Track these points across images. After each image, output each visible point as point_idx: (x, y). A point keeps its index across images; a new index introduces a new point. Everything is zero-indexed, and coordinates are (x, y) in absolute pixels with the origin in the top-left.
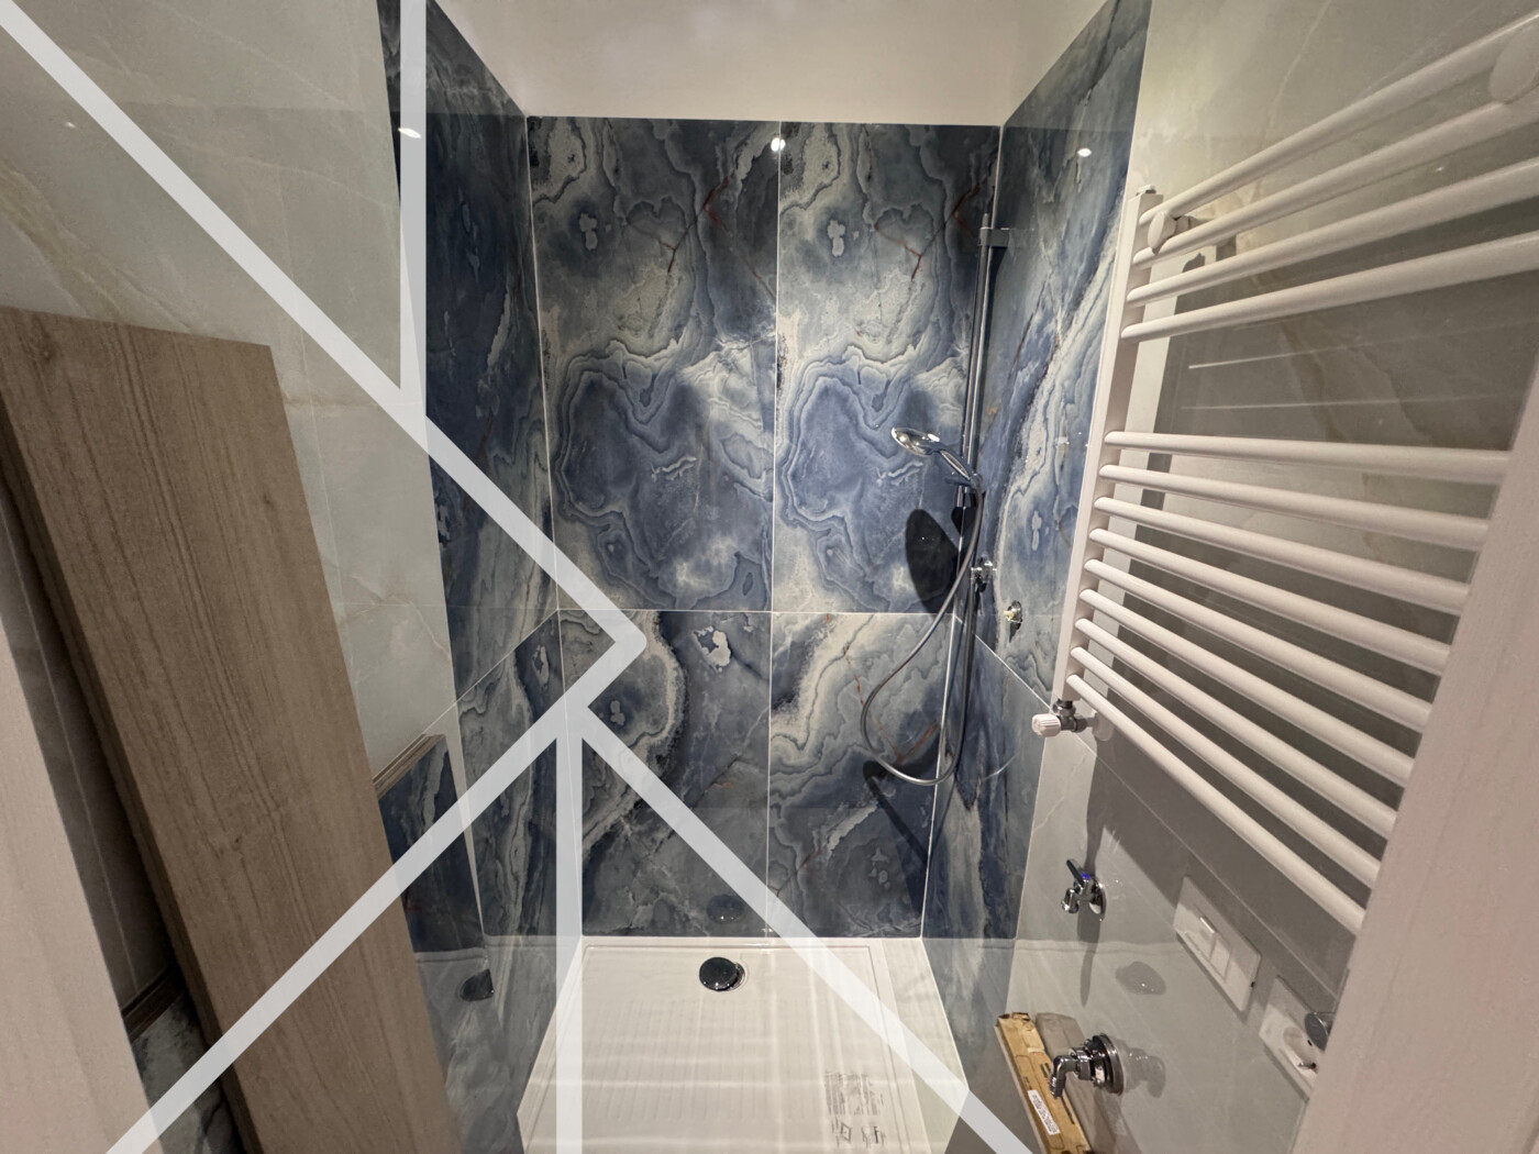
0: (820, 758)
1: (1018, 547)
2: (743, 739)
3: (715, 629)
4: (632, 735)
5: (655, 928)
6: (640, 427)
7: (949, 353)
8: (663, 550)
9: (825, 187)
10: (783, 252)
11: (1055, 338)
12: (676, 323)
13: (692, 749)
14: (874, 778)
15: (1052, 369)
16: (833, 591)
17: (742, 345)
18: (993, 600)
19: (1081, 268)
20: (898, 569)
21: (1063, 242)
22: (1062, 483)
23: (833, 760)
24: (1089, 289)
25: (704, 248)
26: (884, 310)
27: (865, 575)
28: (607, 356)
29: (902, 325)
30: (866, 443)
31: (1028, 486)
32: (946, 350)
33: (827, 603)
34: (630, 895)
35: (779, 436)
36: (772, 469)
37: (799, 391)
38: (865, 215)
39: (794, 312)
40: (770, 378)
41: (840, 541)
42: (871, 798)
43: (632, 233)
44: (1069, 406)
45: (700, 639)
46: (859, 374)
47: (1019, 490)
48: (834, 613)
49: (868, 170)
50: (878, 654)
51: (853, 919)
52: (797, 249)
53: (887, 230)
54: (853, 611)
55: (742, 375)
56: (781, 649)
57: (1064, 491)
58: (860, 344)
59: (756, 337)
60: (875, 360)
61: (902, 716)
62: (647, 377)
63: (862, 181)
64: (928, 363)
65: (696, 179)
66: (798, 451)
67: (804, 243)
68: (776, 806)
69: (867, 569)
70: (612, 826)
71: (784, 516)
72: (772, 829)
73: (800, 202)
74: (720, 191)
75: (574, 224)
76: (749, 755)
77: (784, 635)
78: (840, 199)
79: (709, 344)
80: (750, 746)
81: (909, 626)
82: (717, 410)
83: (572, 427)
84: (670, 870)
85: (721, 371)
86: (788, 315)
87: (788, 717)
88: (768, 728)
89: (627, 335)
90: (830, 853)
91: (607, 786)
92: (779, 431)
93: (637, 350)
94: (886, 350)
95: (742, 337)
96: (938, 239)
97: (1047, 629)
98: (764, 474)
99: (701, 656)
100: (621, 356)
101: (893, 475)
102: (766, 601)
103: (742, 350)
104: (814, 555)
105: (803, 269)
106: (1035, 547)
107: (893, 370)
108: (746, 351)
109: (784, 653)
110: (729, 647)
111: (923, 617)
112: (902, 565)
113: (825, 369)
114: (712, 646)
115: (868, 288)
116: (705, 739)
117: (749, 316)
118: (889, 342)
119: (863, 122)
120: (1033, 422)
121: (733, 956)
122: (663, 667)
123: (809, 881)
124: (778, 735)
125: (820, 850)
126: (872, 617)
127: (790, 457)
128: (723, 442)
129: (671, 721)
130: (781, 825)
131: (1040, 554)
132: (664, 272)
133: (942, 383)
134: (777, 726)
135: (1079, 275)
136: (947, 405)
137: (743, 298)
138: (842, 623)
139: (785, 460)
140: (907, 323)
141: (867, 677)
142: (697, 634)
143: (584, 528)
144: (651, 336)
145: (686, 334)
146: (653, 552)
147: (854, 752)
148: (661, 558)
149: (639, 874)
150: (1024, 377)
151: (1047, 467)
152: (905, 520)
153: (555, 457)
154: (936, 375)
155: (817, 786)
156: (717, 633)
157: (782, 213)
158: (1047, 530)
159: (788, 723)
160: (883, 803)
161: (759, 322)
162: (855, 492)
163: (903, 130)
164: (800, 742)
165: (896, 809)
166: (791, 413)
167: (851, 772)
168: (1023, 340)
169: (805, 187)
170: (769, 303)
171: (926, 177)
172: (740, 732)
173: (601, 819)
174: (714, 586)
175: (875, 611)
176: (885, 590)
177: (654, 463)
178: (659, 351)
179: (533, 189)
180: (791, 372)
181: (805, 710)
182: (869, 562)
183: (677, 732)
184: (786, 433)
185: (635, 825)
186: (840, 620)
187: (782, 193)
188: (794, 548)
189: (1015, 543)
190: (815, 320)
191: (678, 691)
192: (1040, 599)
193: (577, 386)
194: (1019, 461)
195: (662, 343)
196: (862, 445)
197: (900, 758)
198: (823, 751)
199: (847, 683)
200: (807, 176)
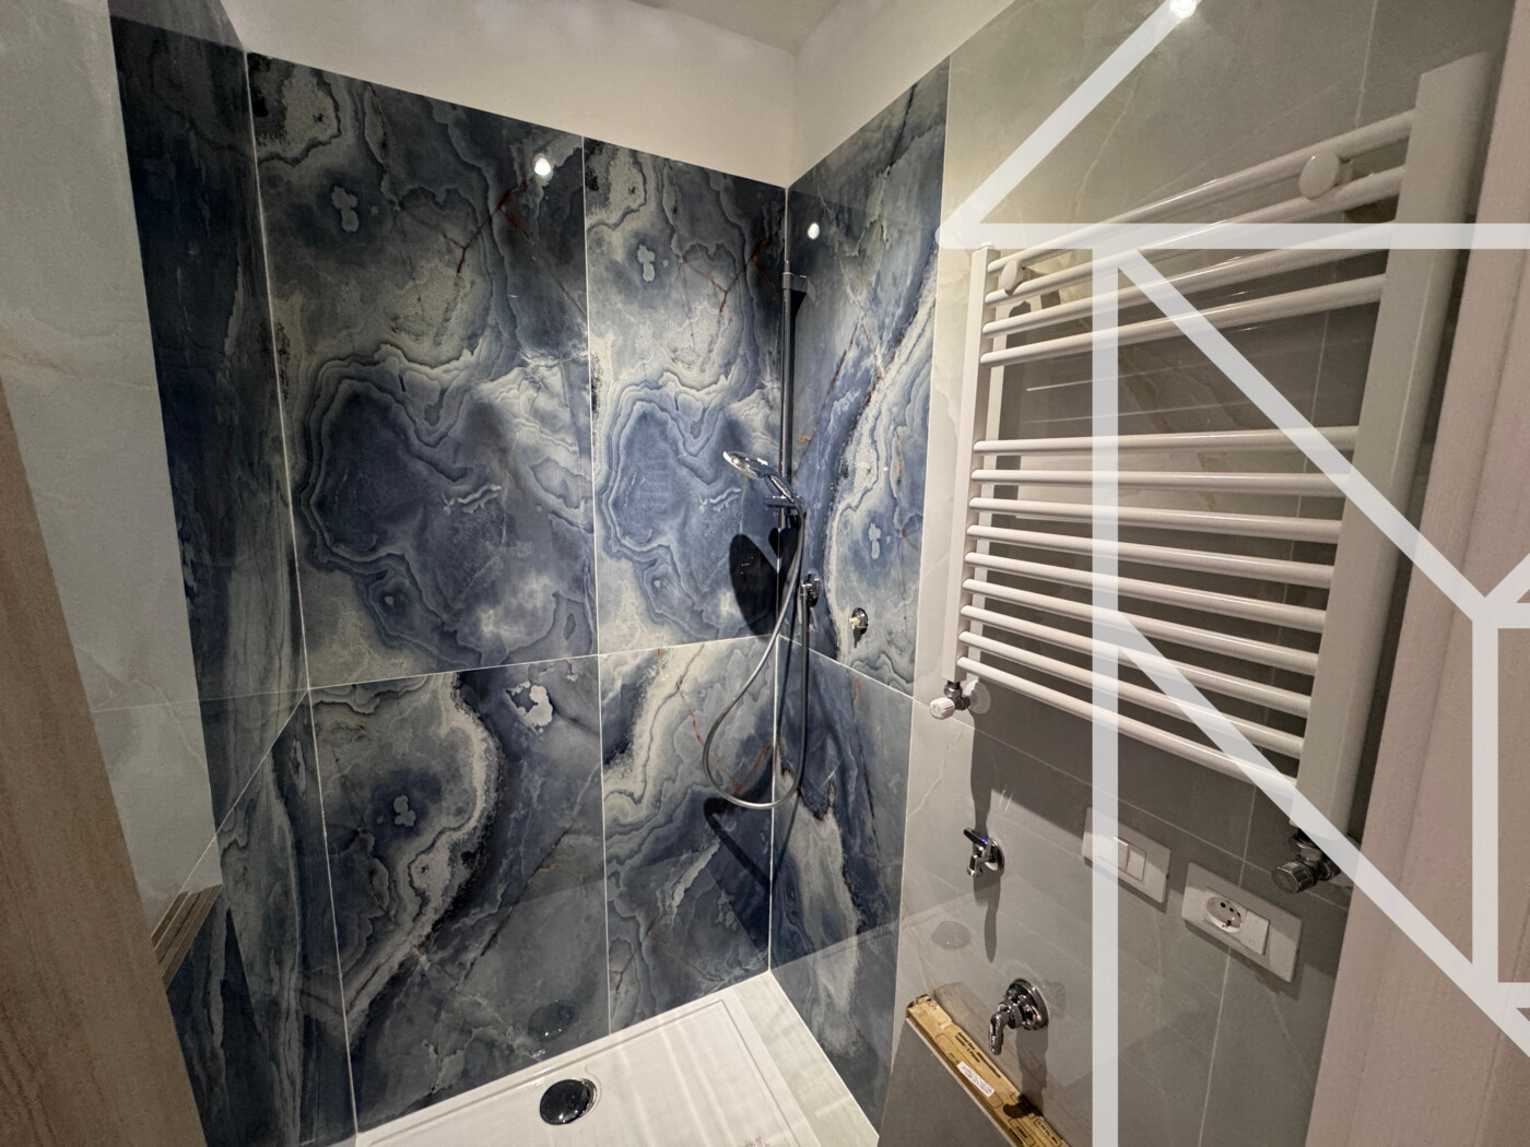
0: (659, 808)
1: (856, 558)
2: (572, 807)
3: (532, 684)
4: (426, 836)
5: (469, 1079)
6: (427, 451)
7: (757, 385)
8: (462, 597)
9: (633, 211)
10: (593, 269)
11: (876, 371)
12: (469, 333)
13: (509, 835)
14: (715, 816)
15: (874, 396)
16: (662, 624)
17: (551, 363)
18: (828, 612)
19: (899, 312)
20: (725, 594)
21: (875, 291)
22: (901, 495)
23: (673, 806)
24: (909, 330)
25: (501, 252)
26: (697, 339)
27: (694, 604)
28: (376, 363)
29: (714, 355)
30: (687, 470)
31: (860, 502)
32: (753, 383)
33: (658, 638)
34: (431, 1048)
35: (597, 462)
36: (591, 498)
37: (616, 416)
38: (673, 246)
39: (607, 332)
40: (584, 399)
41: (667, 571)
42: (714, 837)
43: (407, 220)
44: (900, 429)
45: (513, 699)
46: (676, 401)
47: (849, 507)
48: (665, 647)
49: (673, 203)
50: (711, 684)
51: (704, 976)
52: (607, 269)
53: (695, 264)
54: (684, 643)
55: (553, 395)
56: (611, 695)
57: (904, 503)
58: (675, 370)
59: (566, 355)
60: (692, 388)
61: (738, 744)
62: (433, 390)
63: (669, 213)
64: (739, 393)
65: (490, 175)
66: (619, 478)
67: (614, 263)
68: (615, 874)
69: (695, 598)
70: (402, 965)
71: (606, 548)
72: (611, 904)
73: (607, 221)
74: (518, 194)
75: (325, 197)
76: (580, 824)
77: (614, 679)
78: (648, 226)
79: (513, 360)
80: (582, 813)
81: (738, 651)
82: (525, 432)
83: (326, 450)
84: (486, 996)
85: (527, 389)
86: (601, 335)
87: (622, 770)
88: (600, 787)
89: (405, 340)
90: (675, 910)
91: (392, 913)
92: (598, 456)
93: (420, 359)
94: (700, 378)
95: (551, 354)
96: (741, 278)
97: (898, 628)
98: (582, 504)
99: (516, 718)
100: (396, 363)
101: (715, 501)
102: (590, 643)
103: (551, 367)
104: (641, 588)
105: (615, 290)
106: (875, 556)
107: (708, 398)
108: (556, 369)
109: (614, 699)
110: (551, 702)
111: (750, 640)
112: (728, 590)
113: (642, 394)
114: (530, 705)
115: (680, 317)
116: (525, 817)
117: (558, 331)
118: (703, 371)
119: (666, 157)
120: (858, 444)
121: (576, 1073)
122: (467, 740)
123: (654, 950)
124: (613, 793)
125: (664, 911)
126: (703, 647)
127: (611, 484)
128: (534, 469)
129: (481, 805)
130: (621, 896)
131: (882, 561)
132: (452, 272)
133: (753, 413)
134: (609, 783)
135: (896, 318)
136: (759, 434)
137: (550, 312)
138: (674, 657)
139: (604, 488)
140: (718, 354)
141: (702, 710)
142: (509, 693)
143: (348, 577)
144: (438, 344)
145: (483, 345)
146: (449, 601)
147: (693, 793)
148: (459, 606)
149: (443, 1015)
150: (843, 405)
151: (882, 483)
152: (728, 546)
153: (301, 488)
154: (747, 405)
155: (658, 840)
156: (534, 687)
157: (589, 230)
158: (888, 539)
159: (623, 775)
160: (726, 840)
161: (570, 340)
162: (679, 520)
163: (705, 173)
164: (636, 796)
165: (738, 841)
166: (609, 438)
167: (691, 816)
168: (837, 373)
169: (612, 207)
170: (579, 320)
171: (727, 220)
172: (568, 800)
173: (383, 961)
174: (529, 634)
175: (706, 640)
176: (713, 618)
177: (446, 494)
178: (448, 362)
179: (259, 144)
180: (607, 394)
181: (640, 758)
182: (697, 590)
183: (489, 818)
184: (605, 459)
185: (435, 953)
186: (671, 654)
187: (588, 210)
188: (619, 582)
189: (850, 555)
190: (629, 343)
191: (489, 766)
192: (889, 601)
193: (333, 397)
194: (845, 481)
195: (451, 354)
196: (684, 472)
197: (739, 787)
198: (662, 798)
199: (683, 719)
200: (613, 196)
